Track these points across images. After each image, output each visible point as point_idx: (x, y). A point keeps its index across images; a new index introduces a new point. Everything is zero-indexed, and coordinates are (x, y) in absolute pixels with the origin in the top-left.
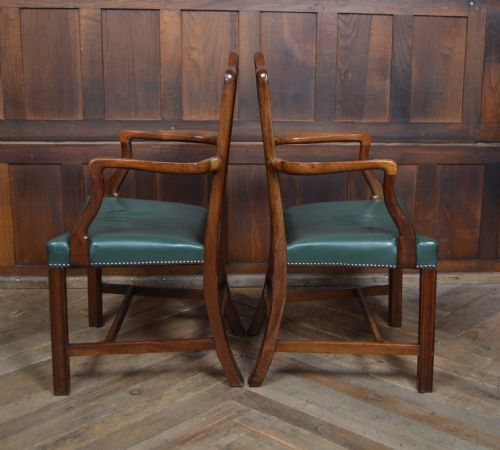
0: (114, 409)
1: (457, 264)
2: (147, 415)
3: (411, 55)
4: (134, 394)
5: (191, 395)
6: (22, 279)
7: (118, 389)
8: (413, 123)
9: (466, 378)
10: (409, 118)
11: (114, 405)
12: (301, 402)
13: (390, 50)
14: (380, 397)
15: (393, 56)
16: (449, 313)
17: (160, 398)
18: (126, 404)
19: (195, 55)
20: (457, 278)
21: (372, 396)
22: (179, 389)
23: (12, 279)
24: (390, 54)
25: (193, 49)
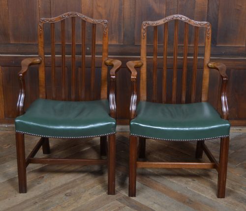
0: (58, 204)
1: (240, 122)
2: (74, 208)
3: (218, 10)
4: (67, 196)
5: (95, 197)
6: (9, 126)
7: (59, 193)
8: (219, 47)
9: (238, 192)
10: (216, 44)
11: (57, 202)
12: (151, 203)
13: (207, 7)
14: (192, 201)
15: (208, 11)
16: (233, 151)
17: (80, 198)
18: (63, 201)
19: (100, 9)
20: (240, 130)
21: (187, 200)
22: (90, 194)
23: (4, 125)
24: (207, 9)
25: (100, 6)
